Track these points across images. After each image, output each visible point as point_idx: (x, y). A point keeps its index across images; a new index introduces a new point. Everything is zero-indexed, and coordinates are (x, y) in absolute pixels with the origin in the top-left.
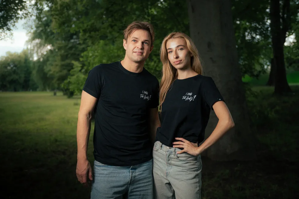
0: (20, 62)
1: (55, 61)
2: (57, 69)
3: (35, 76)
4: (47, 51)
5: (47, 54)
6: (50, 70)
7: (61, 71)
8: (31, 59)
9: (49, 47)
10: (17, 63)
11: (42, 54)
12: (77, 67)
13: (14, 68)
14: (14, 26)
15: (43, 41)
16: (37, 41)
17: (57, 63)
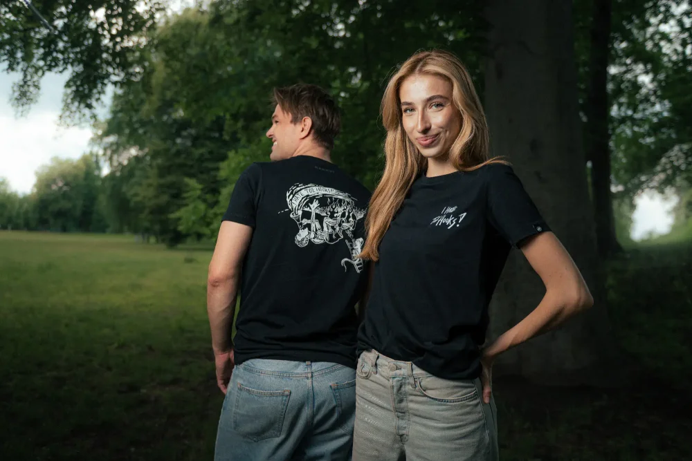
0: (76, 177)
1: (147, 177)
2: (151, 192)
3: (103, 204)
4: (129, 160)
5: (128, 164)
6: (136, 195)
7: (156, 197)
8: (96, 173)
9: (133, 152)
10: (69, 179)
11: (120, 164)
12: (194, 189)
13: (65, 188)
14: (98, 99)
15: (124, 139)
16: (112, 139)
17: (150, 181)
